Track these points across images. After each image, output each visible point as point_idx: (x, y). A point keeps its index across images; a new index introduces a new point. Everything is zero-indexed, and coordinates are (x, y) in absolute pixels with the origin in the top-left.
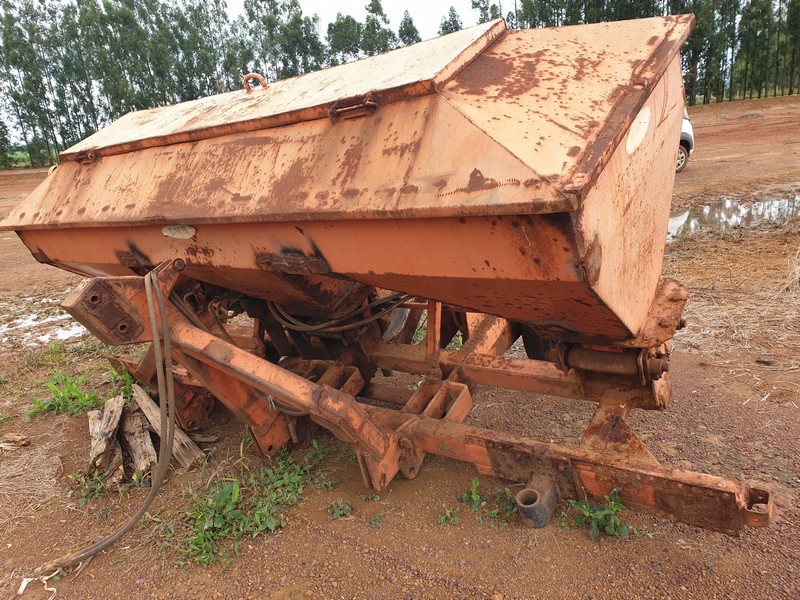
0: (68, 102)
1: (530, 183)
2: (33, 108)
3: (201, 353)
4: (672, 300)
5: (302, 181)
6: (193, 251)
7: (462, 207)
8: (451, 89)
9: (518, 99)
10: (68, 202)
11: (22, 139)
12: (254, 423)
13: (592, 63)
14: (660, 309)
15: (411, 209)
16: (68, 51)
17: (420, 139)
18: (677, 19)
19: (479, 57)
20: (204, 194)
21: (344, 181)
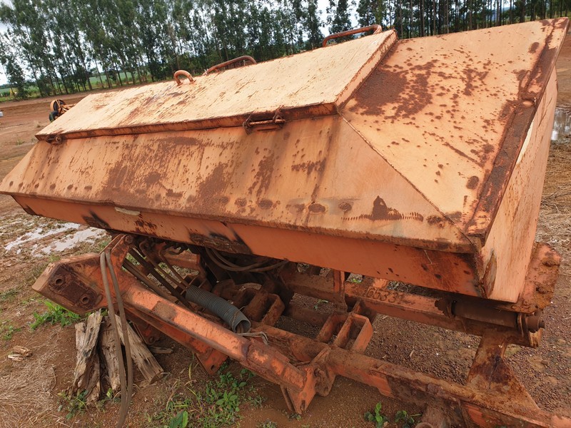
0: (63, 48)
1: (434, 221)
2: (39, 54)
3: (151, 312)
4: (546, 265)
5: (223, 185)
6: (141, 223)
7: (368, 234)
8: (352, 109)
9: (414, 119)
10: (43, 177)
11: (33, 77)
12: (198, 351)
13: (479, 74)
14: (535, 273)
15: (320, 228)
16: (60, 11)
17: (325, 159)
18: (554, 22)
19: (376, 72)
20: (143, 186)
21: (259, 192)
